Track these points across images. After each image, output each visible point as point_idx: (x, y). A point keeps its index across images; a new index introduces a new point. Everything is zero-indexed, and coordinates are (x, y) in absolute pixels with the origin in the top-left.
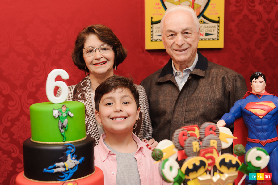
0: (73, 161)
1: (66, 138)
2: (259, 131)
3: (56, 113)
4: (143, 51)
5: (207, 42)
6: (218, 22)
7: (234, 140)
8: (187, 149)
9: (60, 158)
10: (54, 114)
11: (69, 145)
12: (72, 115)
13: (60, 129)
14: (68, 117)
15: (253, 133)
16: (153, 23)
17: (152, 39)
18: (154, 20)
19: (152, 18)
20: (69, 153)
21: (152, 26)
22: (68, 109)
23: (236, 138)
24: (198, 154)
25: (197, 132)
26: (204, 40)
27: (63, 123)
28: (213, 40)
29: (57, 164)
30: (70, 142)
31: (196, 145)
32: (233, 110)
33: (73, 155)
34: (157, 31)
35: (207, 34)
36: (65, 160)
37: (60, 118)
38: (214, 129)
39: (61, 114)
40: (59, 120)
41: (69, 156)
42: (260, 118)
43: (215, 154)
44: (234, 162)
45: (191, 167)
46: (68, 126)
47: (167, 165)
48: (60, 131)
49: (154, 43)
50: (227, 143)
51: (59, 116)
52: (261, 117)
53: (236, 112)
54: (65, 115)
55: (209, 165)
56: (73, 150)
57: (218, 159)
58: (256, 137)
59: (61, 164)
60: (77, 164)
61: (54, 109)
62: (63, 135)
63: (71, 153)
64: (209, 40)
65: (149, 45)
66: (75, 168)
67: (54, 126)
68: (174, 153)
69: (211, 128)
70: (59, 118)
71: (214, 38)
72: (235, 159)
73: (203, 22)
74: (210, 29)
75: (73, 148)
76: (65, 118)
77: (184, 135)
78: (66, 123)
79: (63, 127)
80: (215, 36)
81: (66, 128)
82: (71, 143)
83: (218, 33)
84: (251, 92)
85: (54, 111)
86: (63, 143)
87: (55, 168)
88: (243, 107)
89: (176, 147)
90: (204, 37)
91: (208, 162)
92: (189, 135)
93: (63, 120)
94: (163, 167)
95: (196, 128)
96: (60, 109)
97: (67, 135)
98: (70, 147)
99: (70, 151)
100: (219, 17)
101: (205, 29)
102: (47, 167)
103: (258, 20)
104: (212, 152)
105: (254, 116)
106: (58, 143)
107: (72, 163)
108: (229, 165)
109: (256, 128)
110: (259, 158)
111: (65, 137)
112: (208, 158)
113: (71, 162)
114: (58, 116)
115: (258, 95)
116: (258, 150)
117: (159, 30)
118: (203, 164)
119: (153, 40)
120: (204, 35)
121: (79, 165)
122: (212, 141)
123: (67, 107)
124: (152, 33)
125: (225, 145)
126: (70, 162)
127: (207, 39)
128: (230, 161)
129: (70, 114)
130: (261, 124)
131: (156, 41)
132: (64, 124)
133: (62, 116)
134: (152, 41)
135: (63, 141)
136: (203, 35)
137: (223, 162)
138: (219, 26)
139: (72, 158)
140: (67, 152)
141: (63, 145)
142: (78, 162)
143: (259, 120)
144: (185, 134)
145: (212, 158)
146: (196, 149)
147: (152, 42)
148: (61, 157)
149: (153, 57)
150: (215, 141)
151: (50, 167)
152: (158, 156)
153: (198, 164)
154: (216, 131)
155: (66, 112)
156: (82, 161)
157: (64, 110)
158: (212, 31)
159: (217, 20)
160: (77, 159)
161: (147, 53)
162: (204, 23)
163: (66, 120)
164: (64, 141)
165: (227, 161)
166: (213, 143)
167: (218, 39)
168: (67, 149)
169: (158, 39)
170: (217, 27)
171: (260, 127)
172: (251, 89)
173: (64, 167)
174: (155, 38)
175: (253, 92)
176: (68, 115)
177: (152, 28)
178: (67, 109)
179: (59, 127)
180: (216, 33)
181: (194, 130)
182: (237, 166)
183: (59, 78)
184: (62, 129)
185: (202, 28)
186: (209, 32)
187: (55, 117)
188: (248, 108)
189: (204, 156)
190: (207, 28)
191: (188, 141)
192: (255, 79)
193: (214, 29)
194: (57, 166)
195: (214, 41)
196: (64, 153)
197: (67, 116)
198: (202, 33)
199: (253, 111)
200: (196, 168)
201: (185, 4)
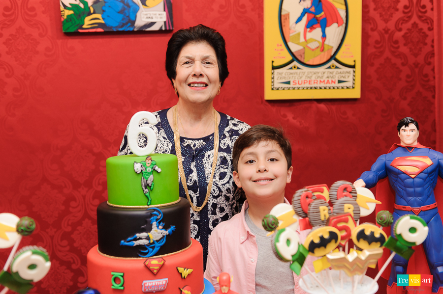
0: (159, 231)
1: (151, 201)
2: (409, 195)
3: (138, 167)
4: (262, 102)
5: (340, 90)
6: (353, 67)
7: (377, 205)
8: (312, 216)
9: (143, 227)
10: (135, 169)
11: (155, 210)
12: (159, 170)
13: (144, 188)
14: (154, 172)
15: (402, 197)
16: (274, 68)
17: (273, 87)
18: (275, 64)
19: (273, 62)
20: (155, 220)
21: (273, 71)
22: (154, 163)
23: (380, 203)
24: (327, 222)
25: (326, 194)
26: (336, 88)
27: (147, 181)
28: (347, 88)
29: (138, 235)
30: (156, 206)
31: (324, 211)
32: (376, 166)
33: (159, 223)
34: (279, 78)
35: (340, 82)
36: (149, 229)
37: (144, 174)
38: (349, 190)
39: (144, 168)
40: (142, 176)
41: (154, 224)
42: (411, 178)
43: (350, 224)
44: (377, 235)
45: (317, 241)
46: (154, 185)
47: (283, 237)
48: (144, 190)
49: (275, 92)
50: (368, 209)
51: (142, 170)
52: (413, 176)
53: (378, 170)
54: (149, 169)
55: (343, 238)
56: (160, 216)
57: (355, 230)
58: (406, 203)
59: (144, 235)
60: (165, 235)
61: (135, 162)
62: (147, 196)
63: (157, 220)
64: (342, 88)
65: (269, 95)
66: (162, 240)
68: (295, 222)
69: (345, 189)
70: (142, 174)
71: (348, 86)
72: (378, 231)
73: (335, 67)
74: (343, 75)
75: (160, 213)
76: (149, 174)
77: (307, 197)
78: (152, 180)
79: (147, 186)
80: (350, 84)
81: (151, 186)
82: (158, 207)
83: (354, 80)
84: (398, 145)
85: (135, 164)
86: (147, 206)
87: (136, 239)
88: (389, 164)
89: (298, 214)
90: (337, 85)
91: (340, 234)
92: (315, 197)
93: (147, 177)
94: (278, 241)
95: (325, 189)
96: (143, 162)
97: (153, 196)
98: (155, 212)
99: (155, 217)
100: (355, 61)
101: (337, 76)
102: (125, 239)
103: (403, 64)
104: (346, 221)
105: (403, 175)
106: (141, 207)
107: (159, 233)
108: (371, 239)
109: (406, 191)
110: (413, 230)
111: (150, 199)
112: (340, 229)
113: (157, 233)
114: (140, 171)
115: (409, 148)
116: (411, 218)
117: (281, 76)
118: (333, 236)
119: (274, 89)
120: (337, 82)
121: (167, 236)
122: (346, 206)
123: (152, 159)
124: (273, 80)
125: (365, 213)
126: (155, 232)
127: (341, 88)
128: (372, 233)
129: (157, 168)
130: (413, 185)
131: (278, 89)
132: (149, 182)
133: (146, 172)
134: (272, 89)
135: (147, 205)
136: (335, 83)
137: (361, 235)
138: (354, 72)
139: (158, 227)
140: (152, 218)
141: (146, 209)
142: (166, 233)
143: (411, 180)
144: (309, 196)
145: (347, 229)
146: (325, 216)
147: (273, 91)
148: (144, 225)
149: (274, 109)
150: (351, 206)
151: (129, 239)
152: (270, 225)
153: (326, 236)
154: (353, 193)
155: (152, 166)
156: (173, 231)
157: (149, 163)
158: (347, 77)
159: (352, 64)
160: (165, 228)
161: (267, 104)
162: (337, 67)
163: (151, 176)
164: (149, 204)
165: (367, 233)
166: (348, 208)
167: (353, 88)
168: (152, 215)
169: (281, 87)
170: (352, 72)
171: (411, 190)
172: (399, 140)
173: (148, 238)
174: (276, 85)
175: (402, 144)
176: (154, 169)
177: (272, 73)
178: (152, 162)
179: (142, 185)
180: (352, 80)
181: (322, 192)
182: (381, 240)
184: (146, 188)
185: (334, 74)
186: (342, 79)
187: (136, 172)
188: (395, 165)
189: (335, 226)
190: (340, 74)
191: (313, 204)
192: (404, 126)
193: (349, 75)
194: (138, 238)
195: (348, 90)
196: (148, 220)
197: (152, 172)
198: (334, 80)
199: (402, 168)
200: (324, 243)
201: (313, 45)
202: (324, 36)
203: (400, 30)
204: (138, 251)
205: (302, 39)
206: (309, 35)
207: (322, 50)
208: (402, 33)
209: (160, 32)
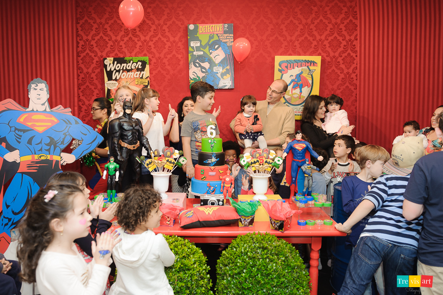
3: (210, 141)
8: (254, 156)
14: (214, 143)
24: (258, 158)
30: (214, 152)
31: (258, 155)
36: (212, 159)
39: (212, 142)
43: (264, 159)
45: (253, 162)
46: (214, 146)
48: (211, 148)
50: (273, 156)
56: (215, 155)
57: (265, 160)
59: (210, 160)
60: (216, 161)
67: (209, 146)
86: (212, 152)
88: (292, 146)
98: (213, 154)
102: (205, 161)
106: (210, 152)
109: (297, 155)
110: (279, 161)
111: (213, 150)
112: (260, 160)
113: (214, 160)
115: (299, 141)
118: (258, 161)
132: (212, 145)
139: (214, 158)
143: (299, 152)
144: (255, 151)
148: (210, 157)
150: (266, 155)
153: (256, 161)
157: (213, 140)
160: (216, 159)
165: (268, 161)
171: (299, 155)
175: (297, 139)
183: (212, 128)
187: (209, 143)
188: (294, 146)
191: (255, 153)
192: (298, 134)
194: (208, 161)
196: (212, 156)
199: (297, 148)
200: (255, 163)
201: (296, 96)
202: (301, 92)
203: (340, 89)
204: (208, 164)
205: (290, 93)
206: (294, 91)
207: (300, 98)
208: (341, 91)
209: (229, 89)
